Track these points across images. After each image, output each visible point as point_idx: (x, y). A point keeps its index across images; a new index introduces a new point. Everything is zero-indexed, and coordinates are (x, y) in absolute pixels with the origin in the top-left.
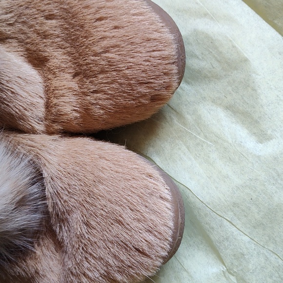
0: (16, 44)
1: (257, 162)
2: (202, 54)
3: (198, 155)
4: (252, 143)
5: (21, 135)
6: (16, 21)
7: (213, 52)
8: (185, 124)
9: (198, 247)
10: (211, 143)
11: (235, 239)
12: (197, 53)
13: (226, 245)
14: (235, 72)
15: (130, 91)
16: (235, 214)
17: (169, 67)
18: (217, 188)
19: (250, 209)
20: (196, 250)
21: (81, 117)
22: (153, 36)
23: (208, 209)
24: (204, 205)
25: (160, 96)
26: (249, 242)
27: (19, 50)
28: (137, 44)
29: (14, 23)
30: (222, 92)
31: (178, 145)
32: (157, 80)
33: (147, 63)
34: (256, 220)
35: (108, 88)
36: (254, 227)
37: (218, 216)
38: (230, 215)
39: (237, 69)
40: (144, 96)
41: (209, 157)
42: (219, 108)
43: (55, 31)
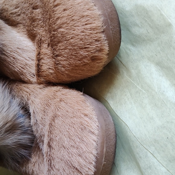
0: (23, 27)
1: (173, 108)
2: (141, 22)
3: (136, 100)
4: (172, 92)
5: (24, 85)
6: (21, 13)
7: (148, 21)
8: (130, 77)
9: (133, 170)
10: (145, 92)
11: (155, 168)
12: (138, 22)
13: (149, 172)
14: (163, 35)
15: (76, 54)
16: (156, 149)
17: (99, 35)
18: (145, 127)
19: (166, 146)
20: (132, 172)
21: (55, 73)
22: (86, 14)
23: (138, 142)
24: (136, 139)
25: (97, 57)
26: (166, 173)
27: (24, 30)
28: (76, 20)
29: (20, 14)
30: (154, 51)
31: (125, 93)
32: (91, 46)
33: (83, 34)
34: (171, 155)
35: (64, 52)
36: (170, 161)
37: (144, 148)
38: (152, 149)
39: (164, 33)
40: (85, 57)
41: (143, 102)
42: (152, 64)
43: (38, 16)
